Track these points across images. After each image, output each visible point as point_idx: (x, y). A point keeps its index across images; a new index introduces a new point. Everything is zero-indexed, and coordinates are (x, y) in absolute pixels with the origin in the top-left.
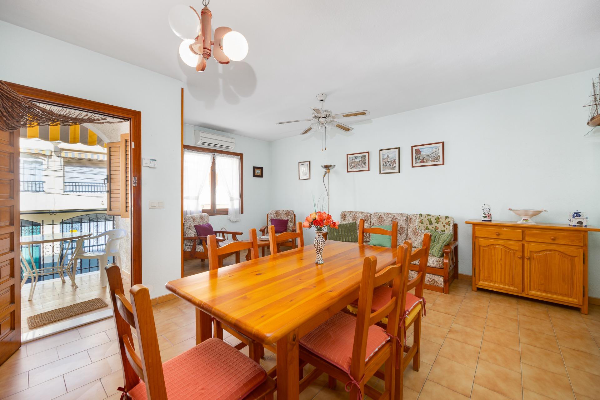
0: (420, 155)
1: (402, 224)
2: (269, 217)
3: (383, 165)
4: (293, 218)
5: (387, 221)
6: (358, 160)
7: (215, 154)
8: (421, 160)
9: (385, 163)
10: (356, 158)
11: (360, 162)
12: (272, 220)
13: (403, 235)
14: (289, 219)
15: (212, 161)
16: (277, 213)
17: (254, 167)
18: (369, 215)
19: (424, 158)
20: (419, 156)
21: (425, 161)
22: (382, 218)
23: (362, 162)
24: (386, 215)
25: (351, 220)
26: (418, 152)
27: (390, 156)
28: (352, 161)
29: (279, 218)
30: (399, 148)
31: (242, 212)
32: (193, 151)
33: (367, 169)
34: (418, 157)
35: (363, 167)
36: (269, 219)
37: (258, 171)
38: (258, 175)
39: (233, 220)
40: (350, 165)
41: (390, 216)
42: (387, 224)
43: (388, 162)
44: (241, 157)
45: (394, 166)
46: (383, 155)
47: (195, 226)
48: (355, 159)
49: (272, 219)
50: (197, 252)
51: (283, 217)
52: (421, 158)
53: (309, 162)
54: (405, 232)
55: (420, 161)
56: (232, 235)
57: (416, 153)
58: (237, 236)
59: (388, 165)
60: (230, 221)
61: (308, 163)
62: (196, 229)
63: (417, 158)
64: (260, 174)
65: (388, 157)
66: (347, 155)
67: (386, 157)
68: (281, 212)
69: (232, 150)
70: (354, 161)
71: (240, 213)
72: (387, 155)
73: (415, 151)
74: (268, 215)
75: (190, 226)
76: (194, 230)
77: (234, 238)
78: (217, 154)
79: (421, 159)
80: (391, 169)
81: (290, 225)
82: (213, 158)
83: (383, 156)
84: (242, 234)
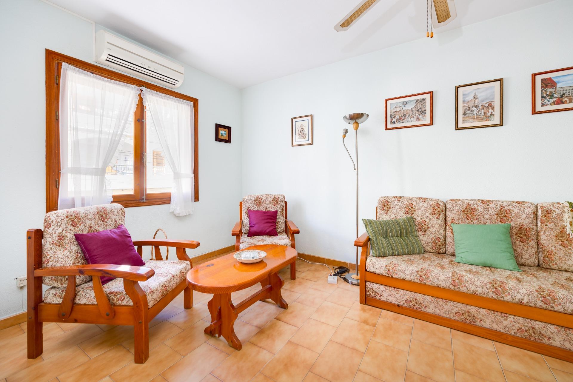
0: (553, 90)
1: (526, 222)
2: (244, 206)
3: (465, 114)
4: (285, 208)
5: (487, 216)
6: (409, 107)
7: (144, 89)
8: (555, 100)
9: (469, 110)
10: (405, 104)
11: (412, 110)
12: (250, 212)
13: (530, 243)
14: (279, 211)
15: (136, 100)
16: (258, 201)
17: (216, 124)
18: (442, 204)
19: (564, 94)
20: (551, 92)
21: (566, 101)
22: (474, 210)
23: (418, 110)
24: (480, 204)
25: (401, 213)
26: (548, 84)
27: (479, 95)
28: (395, 110)
29: (262, 208)
30: (501, 81)
31: (197, 199)
32: (92, 73)
33: (429, 122)
34: (548, 93)
35: (418, 119)
36: (244, 210)
37: (223, 133)
38: (223, 138)
39: (179, 214)
40: (391, 117)
41: (492, 205)
42: (485, 221)
43: (476, 107)
44: (194, 104)
45: (489, 114)
46: (463, 95)
47: (78, 237)
48: (402, 105)
49: (250, 210)
50: (79, 304)
51: (268, 206)
52: (555, 95)
53: (311, 116)
54: (534, 237)
55: (552, 101)
56: (175, 248)
57: (542, 87)
58: (188, 250)
59: (475, 112)
60: (175, 215)
61: (309, 118)
62: (79, 244)
63: (545, 96)
64: (226, 137)
65: (475, 98)
66: (386, 100)
67: (470, 97)
68: (264, 198)
69: (177, 88)
70: (399, 109)
71: (192, 201)
72: (473, 95)
73: (542, 82)
74: (241, 203)
75: (61, 238)
76: (75, 248)
77: (182, 255)
78: (148, 90)
79: (556, 97)
80: (482, 120)
81: (280, 219)
82: (140, 95)
83: (463, 98)
84: (198, 245)
